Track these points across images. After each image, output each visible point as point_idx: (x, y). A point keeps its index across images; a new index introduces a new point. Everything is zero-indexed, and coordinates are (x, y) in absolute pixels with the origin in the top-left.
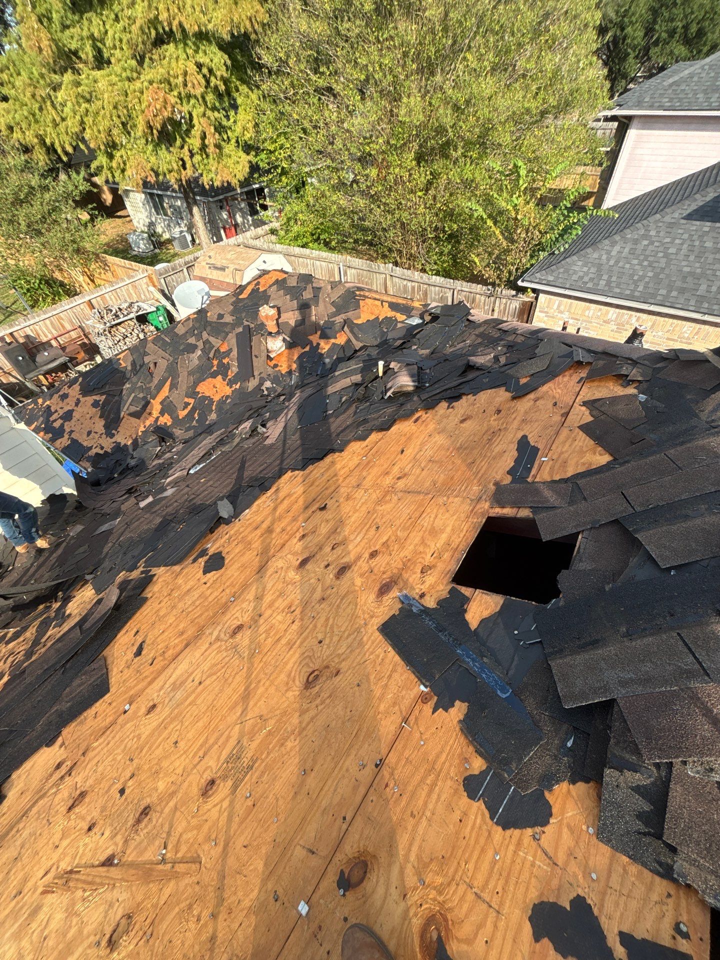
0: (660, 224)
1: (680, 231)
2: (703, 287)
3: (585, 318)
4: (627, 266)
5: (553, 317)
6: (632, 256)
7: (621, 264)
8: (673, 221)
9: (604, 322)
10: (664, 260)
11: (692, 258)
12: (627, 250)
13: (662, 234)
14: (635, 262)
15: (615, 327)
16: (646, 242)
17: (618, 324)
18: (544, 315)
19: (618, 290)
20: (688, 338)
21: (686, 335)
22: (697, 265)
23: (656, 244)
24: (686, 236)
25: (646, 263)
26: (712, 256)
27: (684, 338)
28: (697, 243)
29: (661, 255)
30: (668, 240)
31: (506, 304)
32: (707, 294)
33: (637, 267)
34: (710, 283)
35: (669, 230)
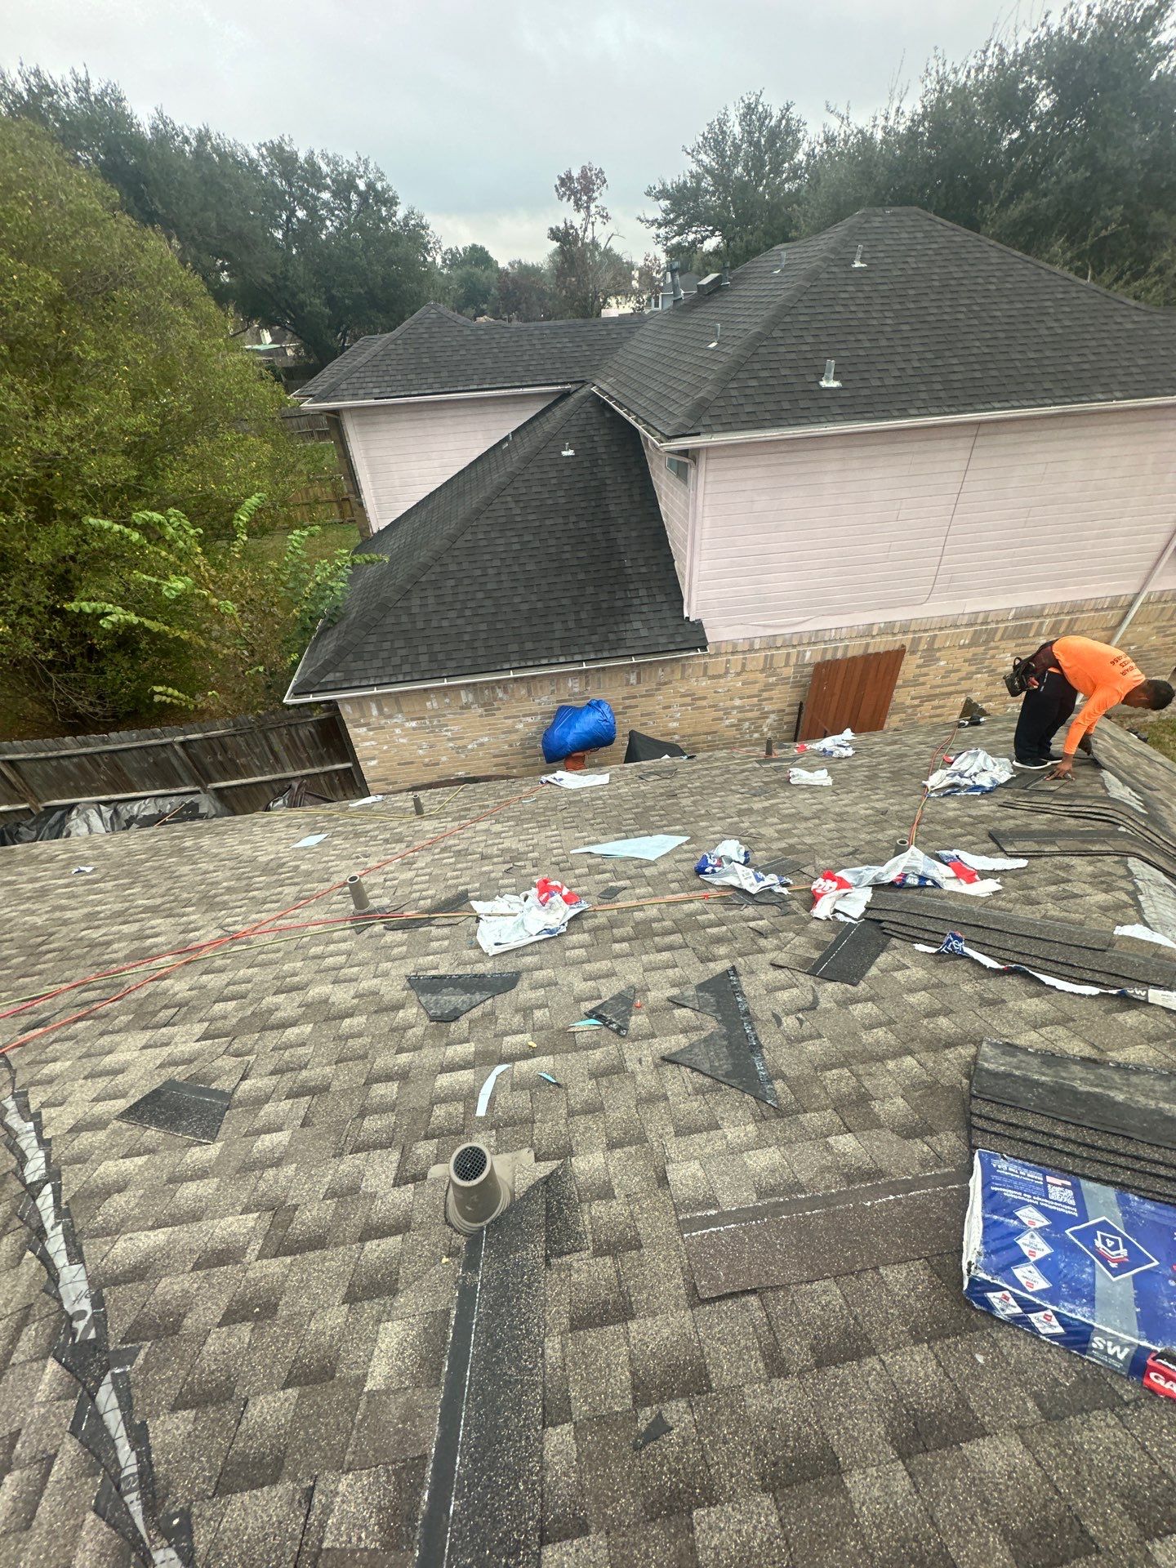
0: (456, 553)
1: (487, 557)
2: (558, 626)
3: (432, 713)
4: (445, 623)
5: (383, 728)
6: (442, 608)
7: (434, 624)
8: (470, 545)
9: (462, 708)
10: (488, 602)
11: (521, 590)
12: (431, 600)
13: (465, 566)
14: (453, 614)
15: (480, 711)
16: (452, 583)
17: (483, 705)
18: (365, 729)
19: (453, 664)
20: (580, 693)
21: (576, 690)
22: (534, 598)
23: (466, 581)
24: (497, 563)
25: (468, 613)
26: (543, 582)
27: (574, 694)
28: (516, 568)
29: (480, 595)
30: (479, 572)
31: (289, 734)
32: (567, 634)
33: (460, 621)
34: (563, 618)
35: (471, 558)
